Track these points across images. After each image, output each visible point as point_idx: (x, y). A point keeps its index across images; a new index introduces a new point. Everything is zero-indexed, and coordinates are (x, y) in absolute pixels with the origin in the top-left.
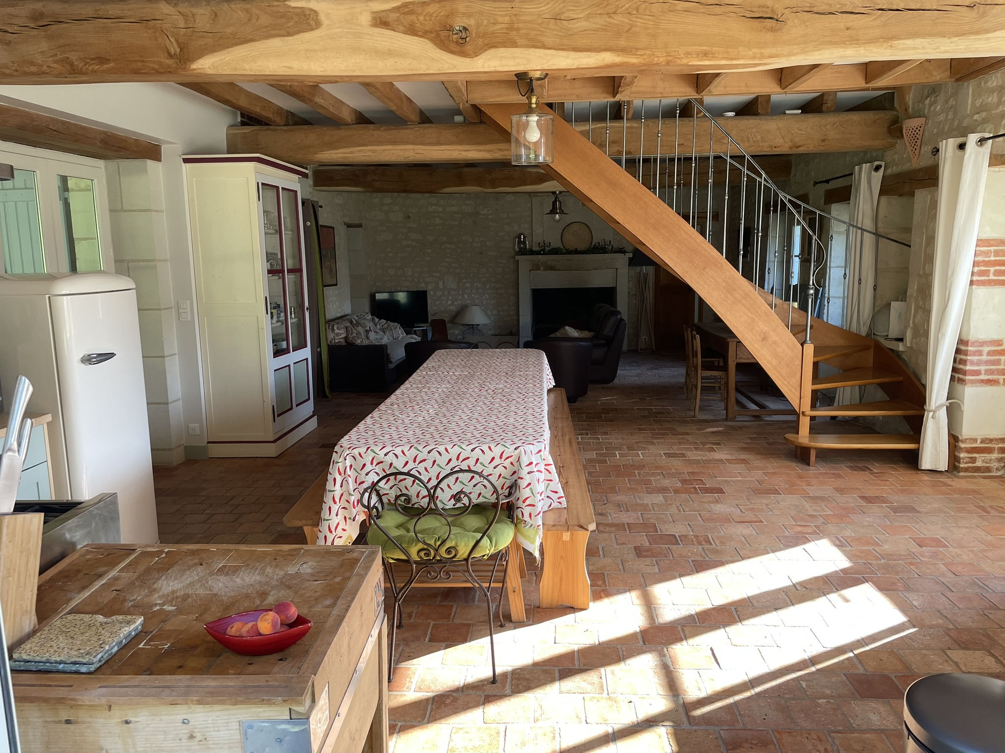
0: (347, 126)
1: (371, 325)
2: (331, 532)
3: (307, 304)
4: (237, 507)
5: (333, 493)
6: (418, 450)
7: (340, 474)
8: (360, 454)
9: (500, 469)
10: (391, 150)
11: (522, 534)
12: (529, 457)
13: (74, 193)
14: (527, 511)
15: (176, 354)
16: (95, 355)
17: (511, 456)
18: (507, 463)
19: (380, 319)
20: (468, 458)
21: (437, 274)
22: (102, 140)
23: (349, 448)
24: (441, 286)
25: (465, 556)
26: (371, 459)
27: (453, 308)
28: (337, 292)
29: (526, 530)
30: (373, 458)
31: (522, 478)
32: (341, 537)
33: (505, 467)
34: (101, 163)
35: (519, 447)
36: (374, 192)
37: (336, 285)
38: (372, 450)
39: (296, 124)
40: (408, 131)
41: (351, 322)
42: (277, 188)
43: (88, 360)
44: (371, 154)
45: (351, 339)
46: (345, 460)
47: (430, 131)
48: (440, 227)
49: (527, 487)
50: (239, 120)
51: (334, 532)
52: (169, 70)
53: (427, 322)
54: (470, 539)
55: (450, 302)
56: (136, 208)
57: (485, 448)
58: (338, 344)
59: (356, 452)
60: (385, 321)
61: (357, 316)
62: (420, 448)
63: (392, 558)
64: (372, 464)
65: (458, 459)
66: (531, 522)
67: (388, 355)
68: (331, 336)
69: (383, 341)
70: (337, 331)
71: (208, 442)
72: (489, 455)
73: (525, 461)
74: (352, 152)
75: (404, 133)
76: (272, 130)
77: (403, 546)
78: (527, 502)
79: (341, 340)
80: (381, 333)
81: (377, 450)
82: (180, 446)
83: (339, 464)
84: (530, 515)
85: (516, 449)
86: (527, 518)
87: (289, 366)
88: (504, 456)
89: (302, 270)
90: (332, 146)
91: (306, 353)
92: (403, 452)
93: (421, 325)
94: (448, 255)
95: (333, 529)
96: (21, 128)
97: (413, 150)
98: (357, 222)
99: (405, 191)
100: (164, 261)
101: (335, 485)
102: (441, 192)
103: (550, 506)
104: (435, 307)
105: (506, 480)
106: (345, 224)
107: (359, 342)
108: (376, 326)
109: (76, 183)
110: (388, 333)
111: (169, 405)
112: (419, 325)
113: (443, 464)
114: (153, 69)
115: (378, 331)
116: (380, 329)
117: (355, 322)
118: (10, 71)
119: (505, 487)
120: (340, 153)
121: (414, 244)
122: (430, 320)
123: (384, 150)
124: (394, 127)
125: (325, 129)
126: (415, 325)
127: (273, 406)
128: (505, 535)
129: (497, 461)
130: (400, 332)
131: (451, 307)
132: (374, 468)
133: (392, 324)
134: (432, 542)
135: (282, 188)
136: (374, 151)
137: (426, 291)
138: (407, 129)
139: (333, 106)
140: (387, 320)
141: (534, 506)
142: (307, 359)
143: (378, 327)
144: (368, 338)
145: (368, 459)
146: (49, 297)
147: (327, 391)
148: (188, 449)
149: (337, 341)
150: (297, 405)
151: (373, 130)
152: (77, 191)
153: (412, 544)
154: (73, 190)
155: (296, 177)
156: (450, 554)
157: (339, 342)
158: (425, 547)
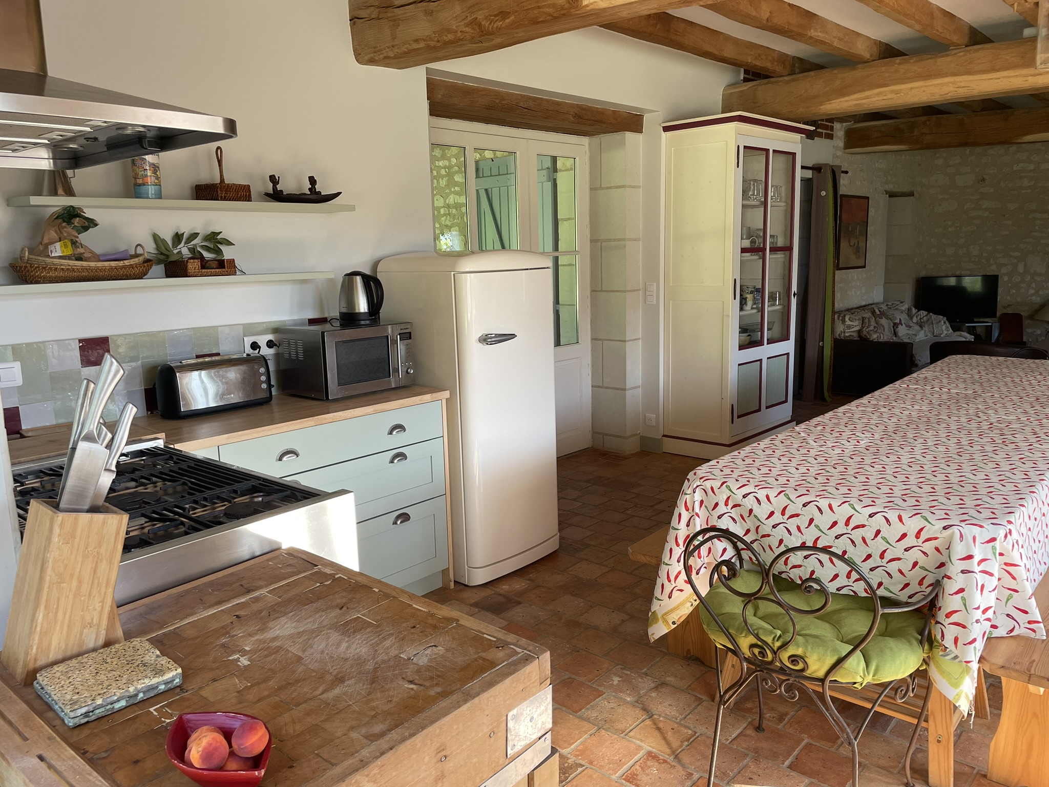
0: (866, 64)
1: (904, 317)
2: (670, 581)
3: (794, 288)
4: (659, 513)
5: (677, 531)
6: (789, 499)
7: (687, 509)
8: (712, 489)
9: (915, 555)
10: (921, 87)
11: (938, 667)
12: (968, 546)
13: (561, 173)
14: (951, 632)
15: (639, 339)
16: (494, 335)
17: (936, 538)
18: (929, 547)
19: (919, 311)
20: (863, 526)
21: (1017, 254)
22: (576, 114)
23: (701, 479)
24: (1021, 268)
25: (821, 674)
26: (725, 498)
27: (1037, 300)
28: (864, 276)
29: (946, 662)
30: (728, 498)
31: (949, 578)
32: (681, 590)
33: (924, 553)
34: (585, 140)
35: (951, 526)
36: (922, 148)
37: (864, 267)
38: (728, 487)
39: (803, 71)
40: (949, 59)
41: (873, 312)
42: (767, 150)
43: (486, 340)
44: (893, 96)
45: (865, 333)
46: (694, 492)
47: (982, 54)
48: (1029, 191)
49: (957, 593)
50: (742, 78)
51: (673, 582)
52: (562, 12)
53: (994, 315)
54: (829, 652)
55: (1032, 291)
56: (612, 185)
57: (893, 516)
58: (848, 338)
59: (708, 484)
60: (925, 313)
61: (887, 305)
62: (793, 497)
63: (721, 644)
64: (726, 504)
65: (847, 523)
66: (956, 652)
67: (912, 356)
68: (840, 328)
69: (918, 337)
70: (848, 323)
71: (664, 436)
72: (899, 529)
73: (959, 550)
74: (867, 97)
75: (943, 62)
76: (771, 83)
77: (730, 631)
78: (954, 618)
79: (852, 334)
80: (917, 328)
81: (734, 486)
82: (637, 434)
83: (687, 496)
84: (956, 640)
85: (945, 528)
86: (948, 642)
87: (761, 360)
88: (924, 535)
89: (792, 249)
90: (842, 92)
91: (789, 346)
92: (768, 497)
93: (986, 320)
94: (1037, 228)
95: (672, 578)
96: (490, 108)
97: (954, 83)
98: (906, 189)
99: (966, 144)
100: (635, 240)
101: (679, 523)
102: (1019, 141)
103: (1012, 631)
104: (1009, 298)
105: (927, 573)
106: (887, 192)
107: (874, 337)
108: (911, 318)
109: (563, 163)
110: (926, 328)
111: (627, 392)
112: (981, 320)
113: (824, 528)
114: (549, 15)
115: (912, 325)
116: (917, 323)
117: (878, 313)
118: (433, 42)
119: (926, 582)
120: (852, 100)
121: (987, 214)
122: (998, 314)
123: (912, 89)
124: (930, 56)
125: (835, 71)
126: (975, 320)
127: (732, 405)
128: (898, 662)
129: (910, 541)
130: (944, 327)
131: (1034, 298)
132: (729, 511)
133: (933, 316)
134: (769, 640)
135: (774, 151)
136: (897, 92)
137: (998, 275)
138: (947, 55)
139: (840, 39)
140: (929, 311)
141: (964, 627)
142: (788, 354)
143: (915, 320)
144: (895, 334)
145: (722, 496)
146: (454, 274)
147: (826, 394)
148: (643, 439)
149: (847, 335)
150: (767, 408)
151: (900, 64)
152: (563, 171)
153: (741, 634)
154: (561, 170)
155: (797, 137)
156: (794, 665)
157: (850, 335)
158: (759, 643)
